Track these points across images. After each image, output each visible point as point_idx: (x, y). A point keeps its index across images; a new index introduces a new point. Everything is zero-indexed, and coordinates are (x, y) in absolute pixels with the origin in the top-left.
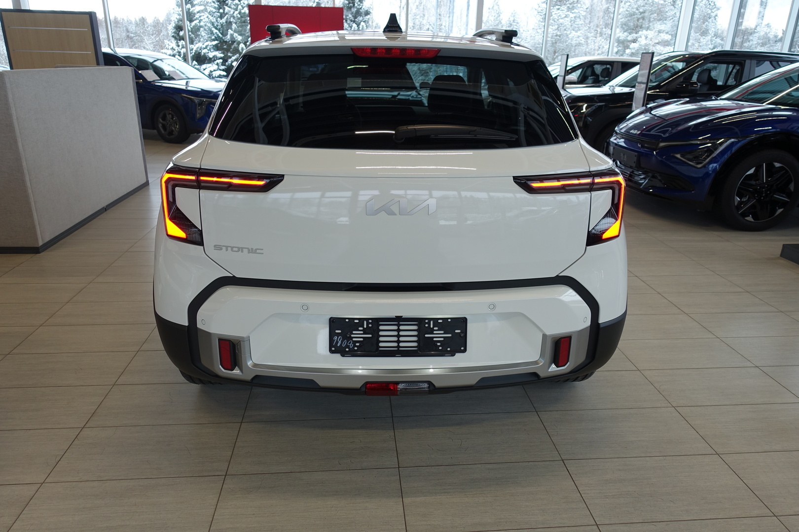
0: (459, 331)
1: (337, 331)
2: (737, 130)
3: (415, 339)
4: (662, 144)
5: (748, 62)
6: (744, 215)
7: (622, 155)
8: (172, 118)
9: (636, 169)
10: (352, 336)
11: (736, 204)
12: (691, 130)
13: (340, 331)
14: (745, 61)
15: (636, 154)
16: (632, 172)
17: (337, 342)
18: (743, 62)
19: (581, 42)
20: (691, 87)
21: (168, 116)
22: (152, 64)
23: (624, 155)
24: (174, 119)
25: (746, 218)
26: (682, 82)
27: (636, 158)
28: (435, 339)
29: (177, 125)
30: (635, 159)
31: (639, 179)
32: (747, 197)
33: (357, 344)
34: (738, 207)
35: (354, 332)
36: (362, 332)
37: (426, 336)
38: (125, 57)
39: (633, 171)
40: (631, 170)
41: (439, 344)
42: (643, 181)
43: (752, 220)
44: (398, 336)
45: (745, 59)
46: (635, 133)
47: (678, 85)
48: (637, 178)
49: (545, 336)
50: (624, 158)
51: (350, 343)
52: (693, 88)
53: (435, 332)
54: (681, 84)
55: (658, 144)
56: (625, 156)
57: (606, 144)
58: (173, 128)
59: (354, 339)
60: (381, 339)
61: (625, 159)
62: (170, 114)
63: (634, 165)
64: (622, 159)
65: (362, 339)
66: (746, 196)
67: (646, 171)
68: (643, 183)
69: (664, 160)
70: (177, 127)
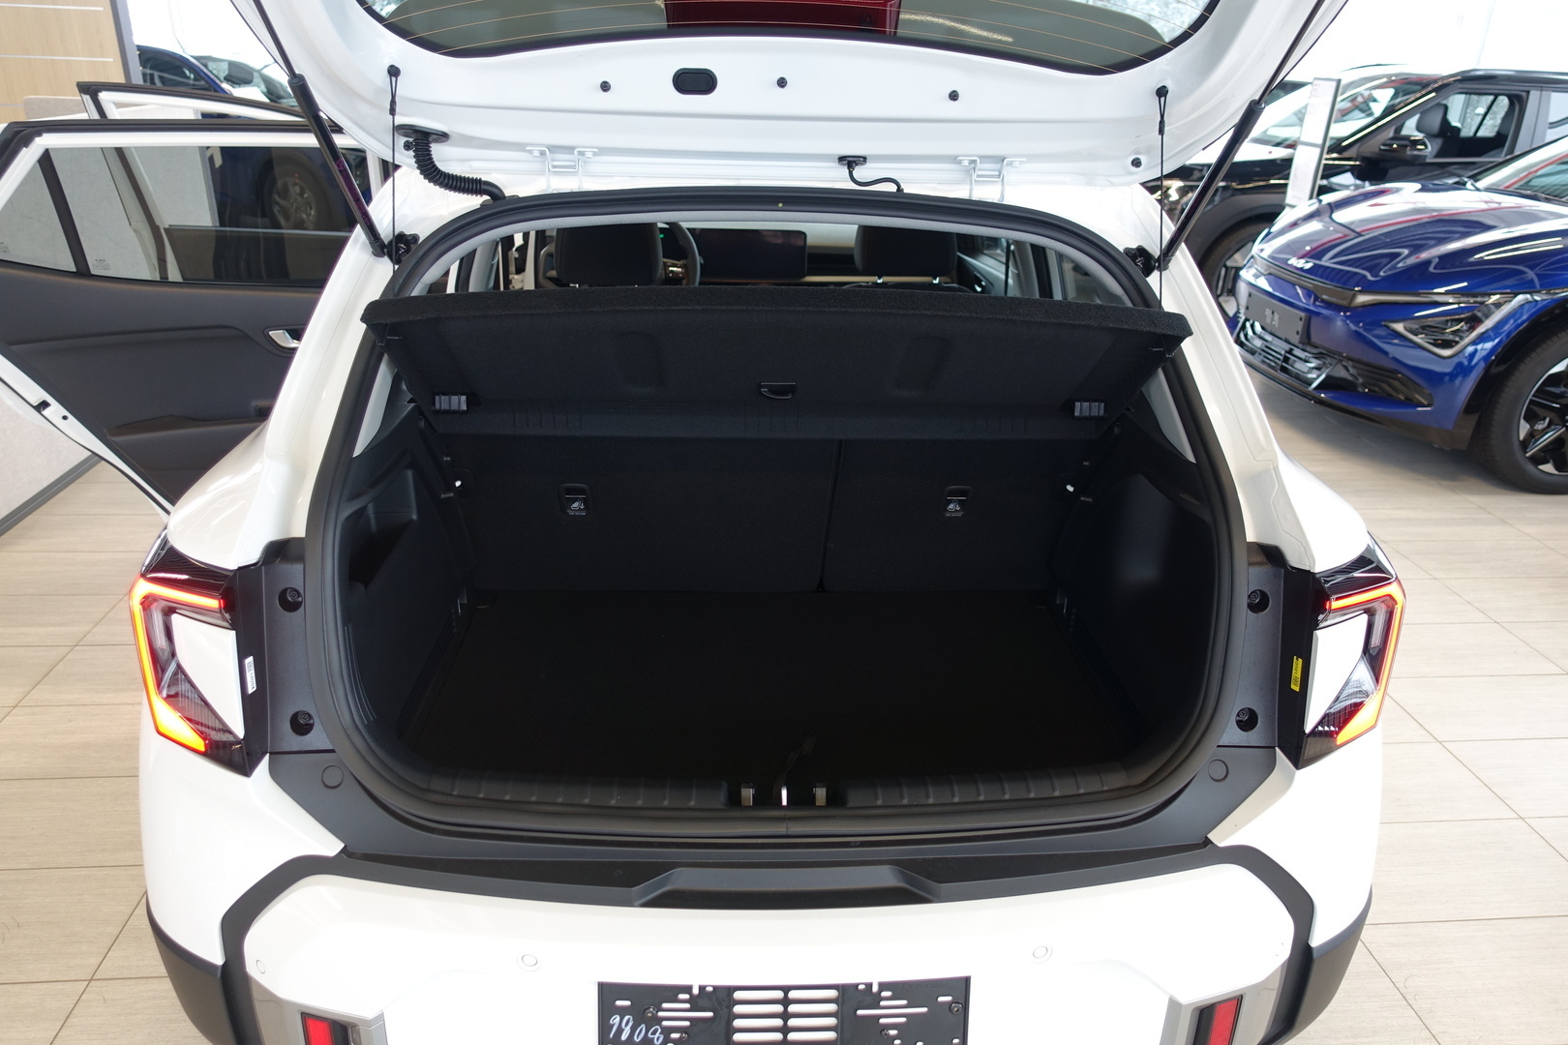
0: (949, 998)
1: (619, 1003)
2: (1531, 274)
3: (832, 1021)
4: (1362, 299)
5: (1534, 95)
6: (1537, 460)
7: (1268, 312)
8: (301, 194)
9: (1300, 346)
10: (661, 1014)
11: (1522, 437)
12: (1431, 269)
13: (627, 1003)
14: (1528, 92)
15: (1303, 314)
16: (1290, 352)
17: (620, 1031)
18: (1524, 94)
19: (1153, 13)
20: (1412, 149)
21: (291, 189)
22: (259, 71)
23: (1273, 313)
24: (306, 195)
25: (1541, 467)
26: (1392, 139)
27: (1301, 324)
28: (882, 1021)
29: (311, 209)
30: (1300, 326)
31: (1306, 370)
32: (1547, 420)
33: (675, 1036)
34: (1525, 445)
35: (665, 1005)
36: (687, 1006)
37: (860, 1012)
38: (197, 58)
39: (1291, 350)
40: (1287, 347)
41: (893, 1032)
42: (1314, 376)
43: (1554, 471)
44: (785, 1016)
45: (1527, 89)
46: (1299, 266)
47: (1384, 145)
48: (1300, 366)
49: (1174, 1006)
50: (1273, 320)
51: (654, 1033)
52: (1416, 153)
53: (882, 1003)
54: (1389, 142)
55: (1354, 297)
56: (1276, 316)
57: (1223, 270)
58: (304, 216)
59: (665, 1023)
60: (738, 1023)
61: (1276, 322)
62: (295, 184)
63: (1295, 339)
64: (1268, 320)
65: (687, 1023)
66: (1544, 419)
67: (1321, 353)
68: (1315, 379)
69: (1361, 331)
70: (313, 212)
